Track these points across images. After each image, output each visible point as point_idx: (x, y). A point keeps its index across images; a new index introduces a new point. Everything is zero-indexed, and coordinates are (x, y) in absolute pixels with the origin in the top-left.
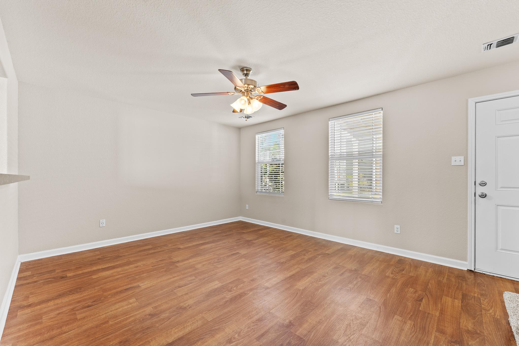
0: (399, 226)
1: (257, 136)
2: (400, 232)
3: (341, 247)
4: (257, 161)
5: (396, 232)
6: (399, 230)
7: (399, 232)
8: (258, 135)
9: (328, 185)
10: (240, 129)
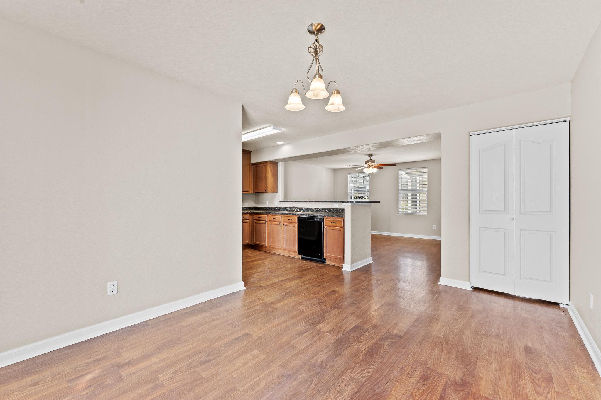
0: (435, 226)
1: (348, 175)
4: (348, 192)
7: (435, 228)
8: (350, 175)
10: (335, 170)
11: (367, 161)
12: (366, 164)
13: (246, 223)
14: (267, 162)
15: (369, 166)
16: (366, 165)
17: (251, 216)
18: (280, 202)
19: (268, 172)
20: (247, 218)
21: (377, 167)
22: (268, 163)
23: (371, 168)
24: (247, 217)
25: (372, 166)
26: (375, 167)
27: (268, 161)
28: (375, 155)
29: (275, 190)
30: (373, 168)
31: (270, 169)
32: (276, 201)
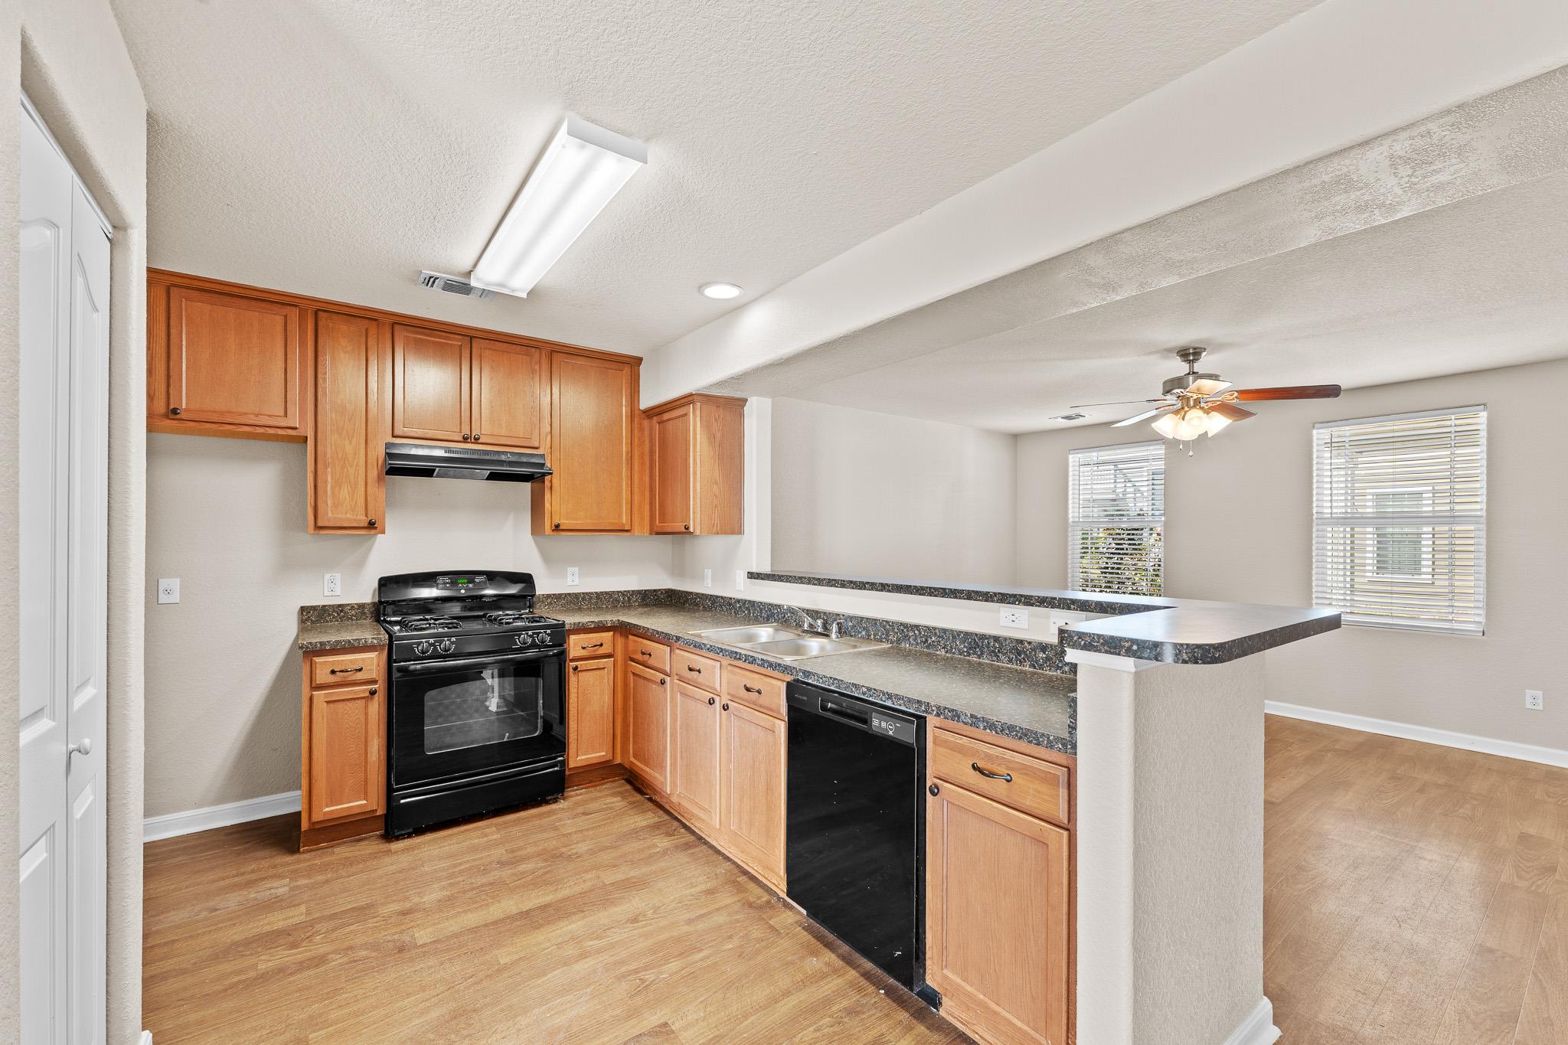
0: (1539, 693)
1: (1071, 457)
2: (1543, 708)
3: (1360, 739)
4: (1071, 520)
5: (1529, 706)
6: (1540, 701)
7: (1540, 707)
8: (1079, 455)
9: (1310, 587)
10: (1015, 438)
11: (1172, 380)
12: (1169, 397)
13: (598, 672)
14: (687, 400)
15: (1186, 405)
16: (1171, 399)
17: (620, 641)
18: (752, 576)
19: (695, 445)
20: (602, 651)
21: (1224, 408)
22: (693, 402)
23: (1194, 414)
24: (601, 645)
25: (1202, 405)
26: (1213, 409)
27: (691, 395)
28: (1220, 347)
29: (732, 524)
30: (1207, 412)
31: (707, 427)
32: (738, 571)
